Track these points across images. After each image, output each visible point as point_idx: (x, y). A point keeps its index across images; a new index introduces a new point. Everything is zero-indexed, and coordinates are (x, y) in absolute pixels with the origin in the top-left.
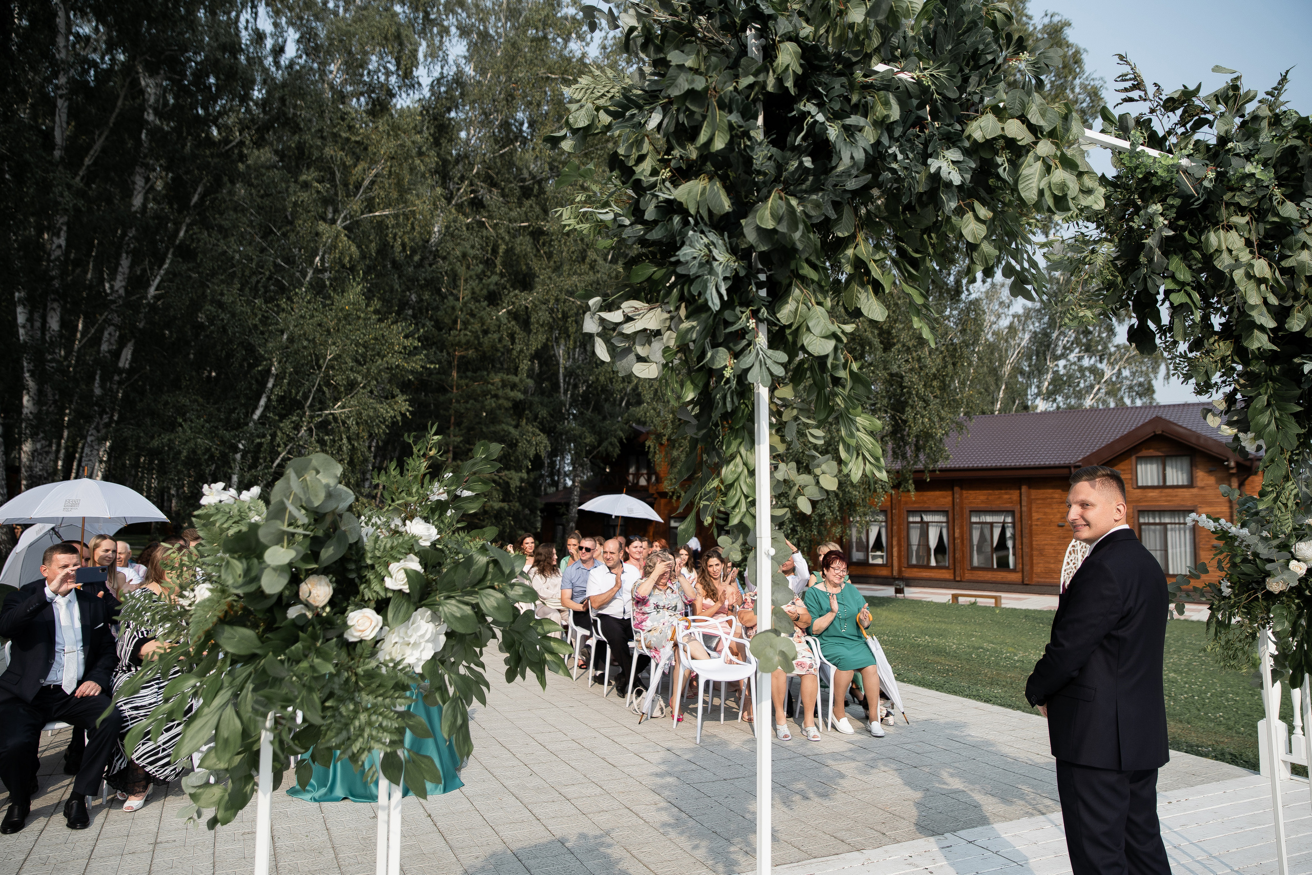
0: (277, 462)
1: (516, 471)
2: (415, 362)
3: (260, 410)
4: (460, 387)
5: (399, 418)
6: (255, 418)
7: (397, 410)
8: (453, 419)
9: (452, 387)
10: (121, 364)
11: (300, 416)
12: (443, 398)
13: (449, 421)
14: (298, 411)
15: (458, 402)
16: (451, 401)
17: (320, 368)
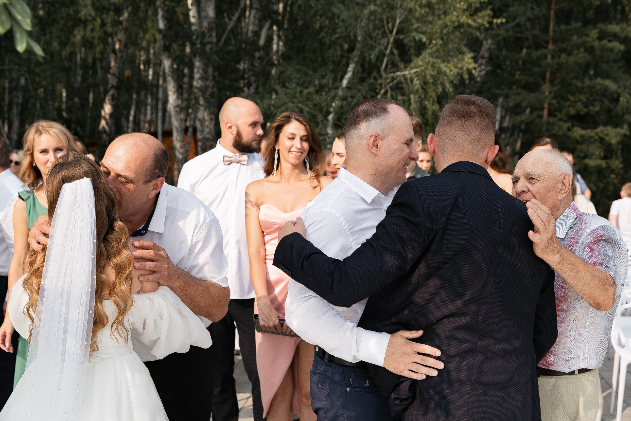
1: (613, 127)
2: (482, 17)
3: (349, 75)
4: (555, 41)
5: (466, 76)
6: (345, 82)
7: (461, 68)
8: (548, 76)
9: (547, 43)
10: (262, 42)
11: (376, 79)
12: (535, 54)
13: (543, 78)
14: (375, 74)
15: (553, 57)
16: (545, 57)
17: (391, 32)
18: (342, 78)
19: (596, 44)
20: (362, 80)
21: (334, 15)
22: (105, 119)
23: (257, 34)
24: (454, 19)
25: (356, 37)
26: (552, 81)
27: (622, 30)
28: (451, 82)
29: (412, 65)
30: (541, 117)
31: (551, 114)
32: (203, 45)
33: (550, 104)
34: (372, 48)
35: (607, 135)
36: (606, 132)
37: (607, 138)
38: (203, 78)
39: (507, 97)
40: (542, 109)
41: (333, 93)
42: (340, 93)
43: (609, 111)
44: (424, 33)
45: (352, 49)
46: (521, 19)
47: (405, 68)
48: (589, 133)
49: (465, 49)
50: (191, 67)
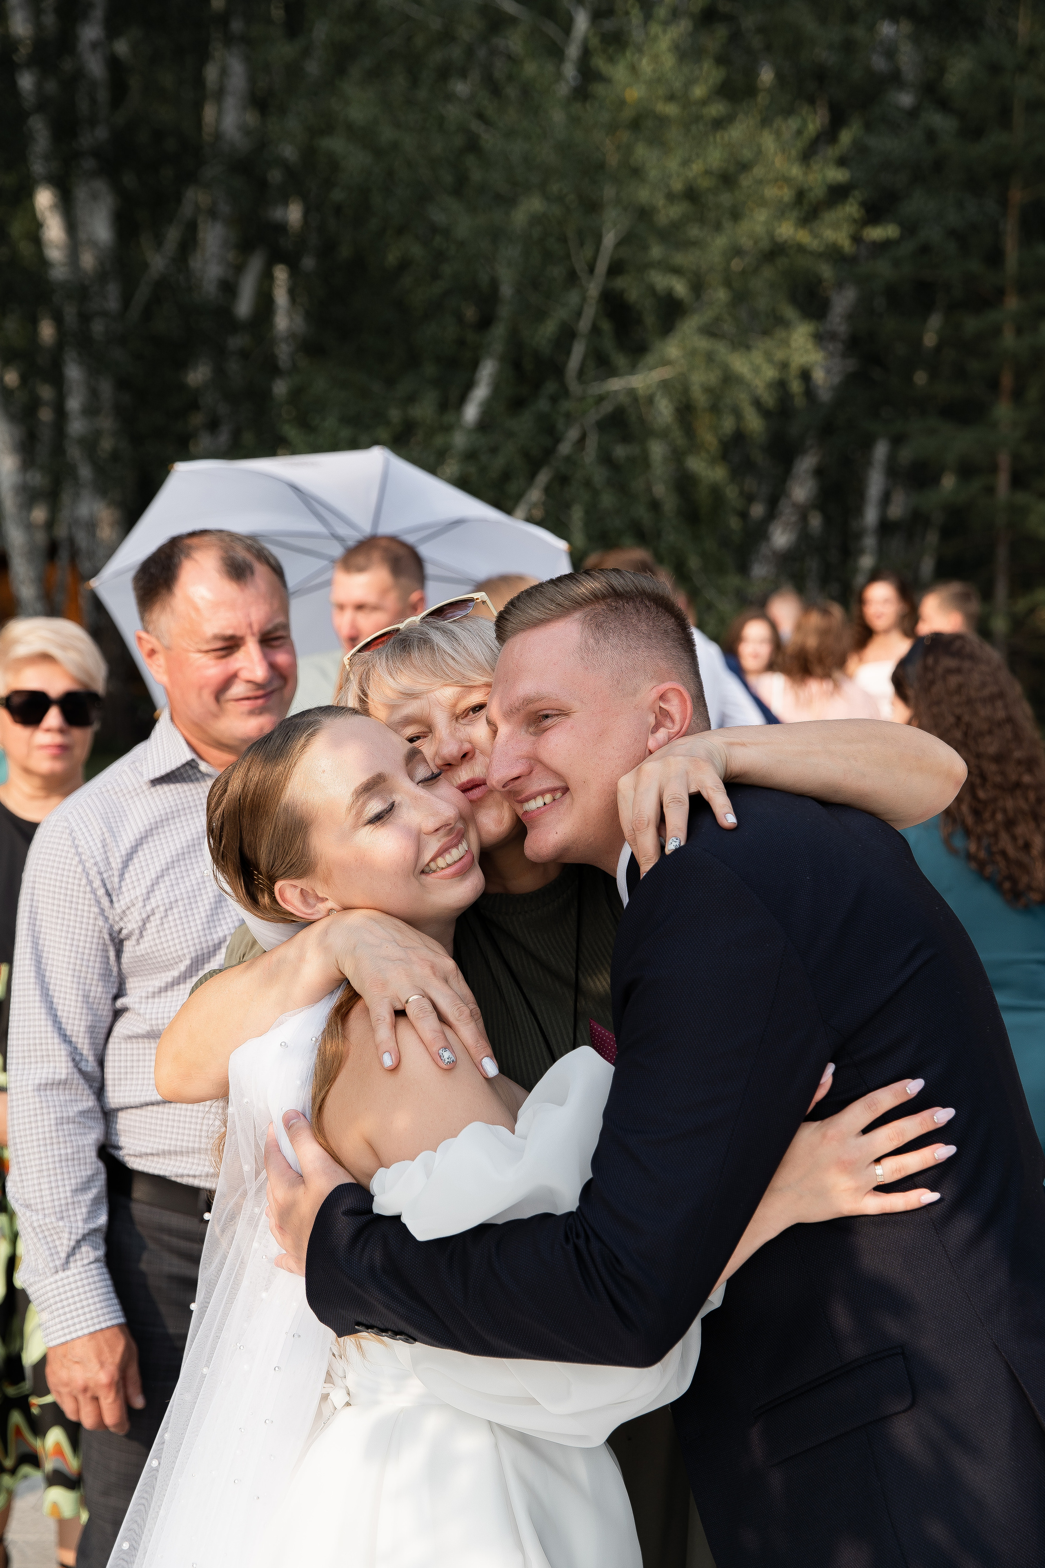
2: (836, 225)
3: (481, 393)
4: (1024, 289)
5: (796, 387)
6: (471, 412)
7: (784, 366)
8: (1007, 380)
9: (1000, 293)
10: (244, 307)
11: (554, 400)
12: (971, 324)
13: (994, 384)
14: (551, 387)
15: (1019, 331)
16: (996, 331)
17: (591, 270)
18: (462, 399)
20: (517, 404)
21: (434, 229)
23: (229, 288)
24: (759, 229)
25: (494, 285)
26: (1018, 395)
28: (757, 403)
29: (650, 359)
30: (990, 490)
31: (1018, 481)
32: (85, 318)
34: (540, 315)
38: (91, 410)
39: (897, 441)
40: (993, 469)
41: (439, 441)
42: (459, 440)
44: (677, 271)
45: (485, 322)
46: (933, 234)
47: (633, 368)
49: (789, 312)
50: (57, 380)
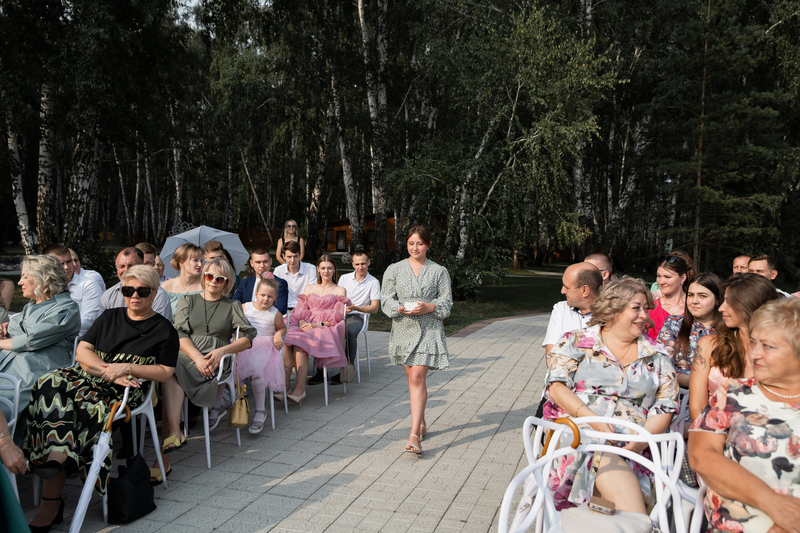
0: (491, 190)
1: (769, 194)
2: (607, 79)
4: (707, 111)
6: (479, 153)
8: (701, 145)
9: (699, 112)
11: (500, 146)
14: (499, 142)
17: (514, 98)
19: (749, 110)
22: (315, 201)
26: (704, 149)
27: (777, 96)
29: (533, 129)
31: (704, 182)
33: (702, 173)
35: (761, 202)
36: (760, 199)
37: (762, 205)
40: (696, 178)
43: (767, 178)
48: (744, 200)
